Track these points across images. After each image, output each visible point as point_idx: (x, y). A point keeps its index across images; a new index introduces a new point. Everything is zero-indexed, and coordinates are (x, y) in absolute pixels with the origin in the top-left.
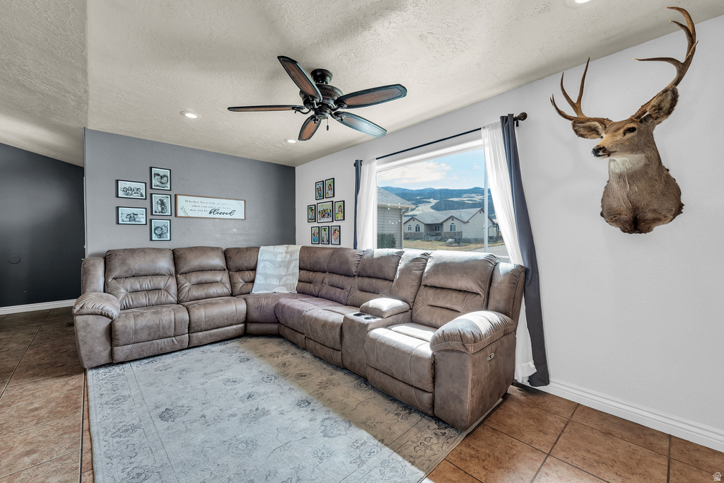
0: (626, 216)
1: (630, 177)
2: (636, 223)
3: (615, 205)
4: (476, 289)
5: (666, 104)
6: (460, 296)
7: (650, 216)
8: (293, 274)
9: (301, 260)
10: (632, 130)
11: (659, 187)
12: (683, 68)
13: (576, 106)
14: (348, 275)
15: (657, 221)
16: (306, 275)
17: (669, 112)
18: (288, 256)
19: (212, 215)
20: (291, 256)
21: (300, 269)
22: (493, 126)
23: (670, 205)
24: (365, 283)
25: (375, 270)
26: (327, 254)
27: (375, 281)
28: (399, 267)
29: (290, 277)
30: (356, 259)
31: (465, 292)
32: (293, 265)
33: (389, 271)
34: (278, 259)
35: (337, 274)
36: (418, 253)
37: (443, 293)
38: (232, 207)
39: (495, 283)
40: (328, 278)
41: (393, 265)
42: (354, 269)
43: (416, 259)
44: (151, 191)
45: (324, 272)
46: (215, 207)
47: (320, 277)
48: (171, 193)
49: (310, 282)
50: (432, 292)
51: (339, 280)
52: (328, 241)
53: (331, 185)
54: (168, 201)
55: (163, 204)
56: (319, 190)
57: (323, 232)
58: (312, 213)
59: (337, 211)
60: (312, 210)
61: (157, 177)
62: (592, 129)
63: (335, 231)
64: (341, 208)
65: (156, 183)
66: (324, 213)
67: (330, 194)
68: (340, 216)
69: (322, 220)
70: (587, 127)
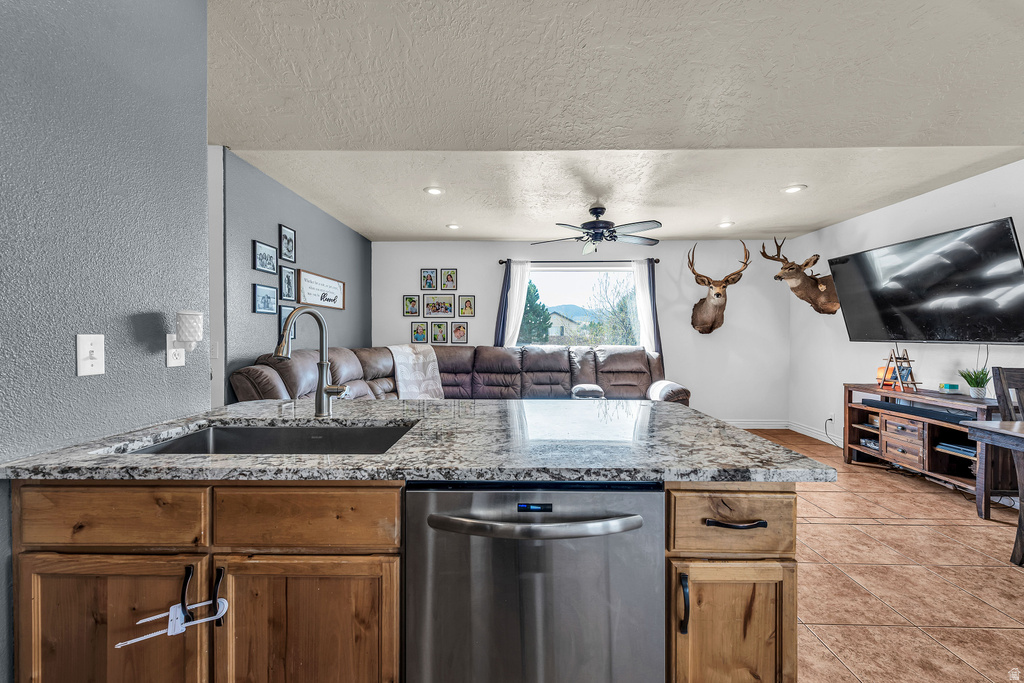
0: (709, 325)
2: (711, 328)
4: (644, 369)
6: (635, 376)
8: (433, 378)
9: (439, 360)
10: (724, 287)
14: (511, 372)
15: (716, 328)
16: (450, 378)
17: (736, 282)
18: (421, 357)
19: (322, 303)
20: (425, 356)
21: (441, 372)
22: (640, 262)
23: (720, 322)
24: (542, 376)
25: (551, 363)
26: (469, 354)
27: (549, 374)
28: (576, 360)
29: (431, 382)
30: (517, 357)
31: (635, 372)
32: (430, 367)
33: (565, 365)
34: (411, 362)
35: (492, 373)
36: (586, 348)
37: (621, 376)
38: (334, 289)
39: (653, 365)
40: (480, 378)
41: (566, 358)
42: (519, 366)
43: (588, 353)
44: (281, 262)
45: (468, 373)
46: (326, 290)
47: (466, 378)
48: (295, 266)
49: (457, 385)
50: (611, 375)
51: (500, 378)
52: (445, 339)
53: (452, 276)
54: (292, 278)
55: (289, 283)
56: (428, 280)
57: (436, 330)
58: (410, 304)
59: (462, 305)
60: (412, 301)
61: (285, 241)
62: (703, 281)
63: (458, 329)
64: (470, 303)
65: (284, 250)
66: (437, 307)
67: (450, 285)
68: (468, 312)
69: (433, 315)
70: (701, 280)
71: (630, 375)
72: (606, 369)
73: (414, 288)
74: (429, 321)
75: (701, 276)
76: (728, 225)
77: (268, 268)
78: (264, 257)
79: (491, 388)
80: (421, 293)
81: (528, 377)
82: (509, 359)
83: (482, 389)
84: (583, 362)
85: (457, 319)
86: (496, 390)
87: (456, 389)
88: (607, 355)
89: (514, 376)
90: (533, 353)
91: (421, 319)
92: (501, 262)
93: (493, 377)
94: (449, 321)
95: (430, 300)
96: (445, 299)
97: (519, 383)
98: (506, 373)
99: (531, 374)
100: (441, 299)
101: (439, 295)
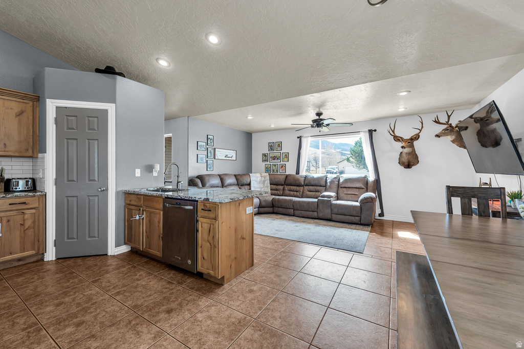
0: (406, 164)
1: (409, 154)
2: (408, 166)
3: (404, 161)
4: (363, 187)
5: (417, 137)
6: (357, 190)
7: (412, 164)
8: (267, 187)
9: (270, 180)
10: (409, 142)
11: (415, 156)
12: (421, 131)
13: (393, 132)
14: (299, 186)
15: (413, 165)
16: (274, 187)
17: (418, 139)
18: (263, 178)
19: (226, 158)
20: (265, 178)
21: (270, 184)
22: (365, 132)
23: (417, 161)
24: (311, 188)
25: (316, 182)
26: (284, 177)
27: (316, 187)
28: (328, 181)
29: (266, 188)
30: (303, 179)
31: (358, 188)
32: (266, 182)
33: (323, 183)
34: (259, 180)
35: (291, 185)
36: (335, 176)
37: (350, 189)
38: (232, 154)
39: (369, 185)
40: (287, 188)
41: (324, 180)
42: (303, 183)
43: (335, 178)
44: (207, 147)
45: (282, 185)
46: (227, 154)
47: (281, 187)
48: (214, 147)
49: (277, 190)
50: (345, 189)
51: (294, 188)
52: (277, 171)
53: (280, 145)
54: (212, 151)
55: (211, 153)
56: (271, 147)
57: (274, 167)
58: (265, 157)
59: (284, 157)
60: (265, 156)
61: (209, 140)
62: (399, 140)
63: (282, 167)
64: (287, 156)
65: (209, 142)
66: (274, 158)
67: (279, 148)
68: (286, 159)
69: (273, 161)
70: (397, 139)
71: (355, 189)
72: (343, 186)
73: (266, 151)
74: (271, 164)
75: (397, 137)
76: (403, 109)
77: (203, 149)
78: (201, 146)
79: (290, 192)
80: (268, 152)
81: (306, 188)
82: (298, 180)
83: (287, 192)
84: (332, 182)
85: (282, 163)
86: (292, 193)
87: (276, 192)
88: (344, 179)
89: (300, 187)
90: (309, 177)
91: (268, 163)
92: (298, 138)
93: (292, 187)
94: (279, 163)
95: (272, 155)
96: (277, 155)
97: (302, 191)
98: (297, 186)
99: (307, 187)
100: (275, 155)
101: (275, 153)
